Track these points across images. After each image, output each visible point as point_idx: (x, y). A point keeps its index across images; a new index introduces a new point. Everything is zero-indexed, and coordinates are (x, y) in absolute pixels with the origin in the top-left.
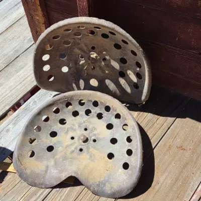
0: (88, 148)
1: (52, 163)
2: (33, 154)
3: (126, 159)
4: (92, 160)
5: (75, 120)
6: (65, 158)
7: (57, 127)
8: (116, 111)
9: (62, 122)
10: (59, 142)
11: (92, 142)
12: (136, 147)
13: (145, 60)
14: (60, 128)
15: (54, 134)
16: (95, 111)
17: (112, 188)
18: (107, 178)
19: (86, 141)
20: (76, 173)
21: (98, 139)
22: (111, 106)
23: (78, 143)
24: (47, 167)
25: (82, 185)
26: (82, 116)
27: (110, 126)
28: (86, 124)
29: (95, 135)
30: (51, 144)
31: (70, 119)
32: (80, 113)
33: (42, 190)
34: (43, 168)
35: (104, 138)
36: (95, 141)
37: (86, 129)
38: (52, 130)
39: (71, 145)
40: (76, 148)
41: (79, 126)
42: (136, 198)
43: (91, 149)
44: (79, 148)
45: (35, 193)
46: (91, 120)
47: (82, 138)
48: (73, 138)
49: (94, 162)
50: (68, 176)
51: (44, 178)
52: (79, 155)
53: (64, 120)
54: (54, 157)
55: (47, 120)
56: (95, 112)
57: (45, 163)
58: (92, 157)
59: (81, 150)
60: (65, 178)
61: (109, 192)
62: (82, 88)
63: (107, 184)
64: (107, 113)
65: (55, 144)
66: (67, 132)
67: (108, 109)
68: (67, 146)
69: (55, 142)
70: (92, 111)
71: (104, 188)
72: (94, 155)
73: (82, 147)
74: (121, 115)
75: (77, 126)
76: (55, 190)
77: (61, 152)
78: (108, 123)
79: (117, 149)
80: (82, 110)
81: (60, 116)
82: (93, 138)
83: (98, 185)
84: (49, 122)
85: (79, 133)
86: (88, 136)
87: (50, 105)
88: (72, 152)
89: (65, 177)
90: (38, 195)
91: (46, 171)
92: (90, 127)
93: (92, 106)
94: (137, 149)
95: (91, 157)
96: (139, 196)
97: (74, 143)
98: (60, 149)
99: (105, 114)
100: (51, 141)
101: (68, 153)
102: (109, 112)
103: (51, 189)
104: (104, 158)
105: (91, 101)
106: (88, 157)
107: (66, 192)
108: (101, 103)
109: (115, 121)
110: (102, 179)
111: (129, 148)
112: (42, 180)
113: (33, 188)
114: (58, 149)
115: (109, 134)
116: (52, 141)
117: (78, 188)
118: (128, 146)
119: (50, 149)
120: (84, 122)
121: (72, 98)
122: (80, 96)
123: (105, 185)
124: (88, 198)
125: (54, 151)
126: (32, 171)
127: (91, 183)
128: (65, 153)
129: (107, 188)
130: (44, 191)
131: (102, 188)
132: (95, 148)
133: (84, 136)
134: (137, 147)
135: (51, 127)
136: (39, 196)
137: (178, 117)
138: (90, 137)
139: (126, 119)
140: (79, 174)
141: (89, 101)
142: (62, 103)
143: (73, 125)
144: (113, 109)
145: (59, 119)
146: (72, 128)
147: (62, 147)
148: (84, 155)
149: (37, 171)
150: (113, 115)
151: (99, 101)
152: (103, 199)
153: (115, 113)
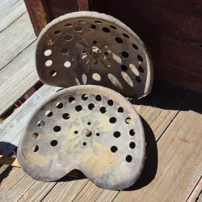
0: (91, 142)
1: (56, 157)
2: (37, 149)
3: (129, 151)
4: (95, 154)
5: (79, 114)
6: (69, 152)
7: (61, 122)
8: (119, 104)
9: (66, 116)
10: (63, 136)
11: (95, 136)
12: (138, 140)
13: (147, 53)
14: (64, 122)
15: (57, 129)
16: (98, 105)
17: (115, 180)
18: (110, 171)
19: (89, 135)
20: (79, 166)
21: (101, 133)
22: (113, 100)
23: (82, 137)
24: (51, 161)
25: (86, 178)
26: (85, 110)
27: (113, 120)
28: (89, 118)
29: (98, 129)
30: (55, 139)
31: (73, 114)
32: (84, 107)
34: (48, 163)
35: (107, 132)
36: (98, 134)
37: (89, 124)
38: (55, 125)
39: (75, 139)
40: (80, 142)
41: (83, 121)
42: (139, 190)
43: (95, 143)
44: (82, 142)
45: (40, 187)
46: (95, 114)
47: (85, 132)
48: (76, 132)
49: (98, 155)
50: (72, 169)
51: (48, 171)
52: (83, 148)
53: (68, 115)
54: (58, 151)
55: (50, 115)
56: (99, 107)
57: (49, 157)
58: (95, 151)
59: (85, 144)
60: (69, 172)
61: (113, 185)
62: (85, 83)
63: (111, 177)
64: (110, 106)
65: (59, 138)
66: (70, 127)
67: (111, 103)
68: (71, 141)
69: (59, 136)
70: (95, 105)
71: (108, 181)
72: (97, 149)
73: (86, 141)
74: (124, 108)
75: (80, 121)
76: (59, 183)
77: (65, 146)
78: (111, 117)
79: (120, 143)
80: (85, 105)
81: (63, 111)
82: (97, 132)
83: (102, 178)
84: (52, 117)
85: (82, 127)
86: (91, 130)
87: (53, 100)
88: (76, 146)
89: (69, 170)
90: (43, 188)
91: (50, 165)
92: (93, 121)
93: (95, 100)
94: (140, 142)
96: (142, 187)
97: (77, 137)
98: (64, 143)
99: (108, 108)
101: (72, 147)
102: (112, 106)
103: (56, 182)
104: (107, 151)
105: (94, 95)
106: (92, 150)
107: (71, 185)
108: (104, 97)
109: (118, 115)
110: (106, 172)
111: (132, 141)
112: (47, 173)
113: (38, 182)
114: (62, 144)
115: (113, 128)
116: (56, 136)
117: (82, 181)
118: (131, 139)
119: (54, 143)
120: (88, 116)
121: (74, 92)
122: (83, 90)
123: (108, 177)
124: (92, 190)
125: (57, 145)
126: (36, 166)
127: (94, 176)
128: (69, 147)
129: (111, 181)
130: (48, 185)
131: (106, 180)
132: (98, 142)
133: (88, 130)
134: (140, 140)
135: (54, 121)
136: (44, 190)
137: (180, 110)
138: (94, 131)
139: (129, 113)
140: (83, 167)
141: (92, 95)
142: (65, 98)
143: (77, 119)
144: (116, 103)
145: (63, 114)
146: (75, 123)
147: (66, 141)
148: (88, 148)
149: (41, 165)
150: (116, 109)
151: (102, 95)
152: (106, 191)
153: (118, 107)
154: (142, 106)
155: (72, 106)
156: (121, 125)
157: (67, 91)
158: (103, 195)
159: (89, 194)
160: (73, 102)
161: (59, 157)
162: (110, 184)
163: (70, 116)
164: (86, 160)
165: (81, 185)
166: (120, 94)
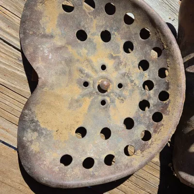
0: (90, 94)
1: (58, 42)
3: (78, 159)
4: (71, 104)
5: (134, 67)
6: (69, 62)
7: (118, 40)
8: (155, 131)
9: (128, 47)
10: (95, 48)
11: (100, 98)
12: (96, 174)
14: (118, 46)
15: (106, 36)
16: (152, 97)
17: (31, 142)
18: (44, 132)
19: (102, 90)
21: (106, 107)
22: (162, 122)
23: (96, 77)
24: (52, 37)
26: (142, 76)
27: (129, 123)
28: (129, 85)
29: (113, 102)
30: (89, 36)
31: (133, 58)
32: (146, 73)
33: (16, 35)
35: (109, 117)
36: (103, 103)
37: (120, 86)
38: (112, 32)
39: (93, 68)
40: (87, 76)
41: (124, 75)
43: (88, 100)
44: (88, 80)
45: (11, 25)
46: (137, 92)
47: (105, 83)
48: (104, 67)
49: (69, 108)
51: (34, 33)
52: (78, 82)
53: (132, 49)
54: (68, 43)
55: (128, 20)
56: (149, 97)
57: (58, 31)
59: (86, 84)
60: (35, 68)
61: (24, 138)
63: (36, 134)
64: (151, 117)
65: (91, 41)
66: (112, 57)
67: (157, 117)
68: (89, 61)
69: (94, 41)
70: (152, 91)
71: (29, 130)
72: (80, 106)
73: (91, 86)
74: (150, 142)
75: (123, 70)
76: (19, 54)
77: (79, 54)
80: (151, 74)
81: (137, 41)
82: (108, 99)
83: (32, 121)
84: (125, 25)
85: (113, 75)
86: (108, 91)
88: (81, 71)
89: (38, 68)
90: (8, 30)
91: (45, 36)
92: (125, 92)
93: (160, 91)
95: (77, 101)
97: (96, 71)
98: (84, 51)
99: (149, 113)
100: (94, 34)
101: (78, 65)
102: (152, 121)
103: (20, 49)
104: (78, 122)
105: (168, 88)
106: (76, 98)
107: (18, 73)
108: (167, 105)
109: (138, 131)
110: (42, 126)
112: (31, 33)
113: (17, 21)
114: (83, 49)
118: (99, 159)
120: (132, 81)
121: (170, 55)
122: (175, 69)
123: (35, 130)
125: (79, 41)
126: (41, 13)
127: (33, 110)
128: (78, 60)
129: (29, 135)
130: (14, 37)
131: (29, 127)
133: (108, 86)
134: (97, 177)
135: (118, 29)
138: (108, 96)
139: (142, 151)
140: (44, 90)
141: (168, 84)
142: (159, 40)
143: (125, 65)
144: (157, 127)
145: (132, 41)
146: (120, 63)
147: (87, 54)
148: (78, 90)
149: (43, 21)
150: (148, 127)
151: (169, 102)
152: (15, 129)
153: (151, 131)
154: (159, 164)
155: (147, 54)
156: (121, 138)
157: (171, 43)
158: (7, 125)
159: (7, 103)
160: (154, 54)
161: (60, 48)
162: (25, 134)
163: (132, 53)
164: (57, 91)
165: (21, 89)
166: (173, 133)
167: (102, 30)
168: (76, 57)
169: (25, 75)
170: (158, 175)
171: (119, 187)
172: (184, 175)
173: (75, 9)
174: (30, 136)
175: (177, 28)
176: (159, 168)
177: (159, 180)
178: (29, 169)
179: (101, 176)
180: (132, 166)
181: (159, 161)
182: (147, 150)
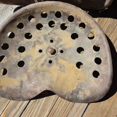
0: (57, 59)
1: (25, 78)
3: (96, 67)
4: (62, 71)
5: (40, 33)
7: (24, 42)
8: (80, 20)
9: (28, 36)
10: (29, 56)
11: (59, 53)
12: (104, 56)
15: (22, 49)
16: (58, 22)
17: (85, 95)
18: (79, 87)
19: (54, 52)
20: (50, 87)
21: (64, 50)
22: (74, 16)
23: (46, 56)
24: (22, 82)
26: (46, 28)
27: (74, 36)
28: (51, 35)
29: (61, 46)
30: (21, 60)
31: (35, 33)
32: (44, 25)
33: (20, 103)
34: (18, 84)
35: (70, 48)
36: (62, 52)
37: (52, 41)
38: (19, 46)
39: (40, 58)
40: (45, 61)
41: (45, 39)
42: (107, 100)
43: (60, 61)
44: (48, 61)
45: (14, 106)
46: (55, 31)
47: (50, 50)
48: (40, 51)
49: (65, 72)
50: (43, 90)
51: (20, 92)
52: (49, 66)
53: (30, 34)
54: (26, 72)
55: (12, 36)
56: (59, 24)
57: (18, 78)
59: (50, 62)
61: (82, 99)
63: (80, 92)
64: (71, 23)
65: (25, 59)
66: (34, 46)
67: (71, 19)
68: (37, 60)
69: (24, 56)
70: (55, 22)
71: (78, 96)
72: (63, 65)
73: (51, 59)
74: (86, 24)
75: (42, 39)
77: (32, 65)
78: (72, 33)
80: (45, 22)
81: (25, 30)
82: (60, 49)
83: (72, 94)
84: (15, 38)
85: (45, 45)
86: (55, 49)
88: (43, 65)
89: (40, 91)
90: (18, 108)
91: (21, 86)
92: (56, 38)
93: (55, 17)
94: (106, 58)
95: (61, 67)
96: (109, 98)
97: (43, 56)
98: (31, 63)
99: (68, 24)
100: (20, 57)
102: (73, 22)
103: (29, 101)
104: (73, 67)
105: (54, 12)
106: (58, 68)
107: (43, 102)
108: (64, 13)
109: (79, 31)
110: (75, 88)
111: (97, 57)
112: (19, 94)
113: (12, 102)
116: (22, 56)
117: (53, 97)
118: (95, 55)
119: (21, 64)
120: (49, 34)
122: (42, 8)
123: (78, 93)
124: (63, 105)
125: (24, 65)
126: (7, 88)
127: (65, 93)
128: (36, 66)
130: (22, 104)
131: (76, 96)
132: (64, 59)
133: (52, 48)
135: (18, 42)
138: (58, 48)
139: (91, 28)
140: (53, 87)
141: (51, 12)
142: (24, 17)
143: (39, 38)
144: (77, 19)
145: (25, 33)
146: (38, 41)
147: (32, 61)
148: (54, 66)
149: (12, 87)
150: (77, 25)
151: (62, 11)
153: (79, 23)
155: (32, 25)
156: (83, 41)
157: (26, 10)
159: (61, 109)
160: (33, 20)
161: (29, 77)
162: (80, 98)
163: (32, 34)
164: (54, 79)
165: (53, 100)
166: (81, 9)
167: (18, 51)
168: (34, 67)
169: (45, 98)
170: (106, 19)
171: (113, 43)
172: (107, 3)
173: (5, 68)
174: (81, 96)
175: (17, 6)
176: (102, 18)
177: (109, 18)
178: (101, 96)
179: (106, 54)
180: (100, 35)
181: (98, 18)
182: (91, 25)
